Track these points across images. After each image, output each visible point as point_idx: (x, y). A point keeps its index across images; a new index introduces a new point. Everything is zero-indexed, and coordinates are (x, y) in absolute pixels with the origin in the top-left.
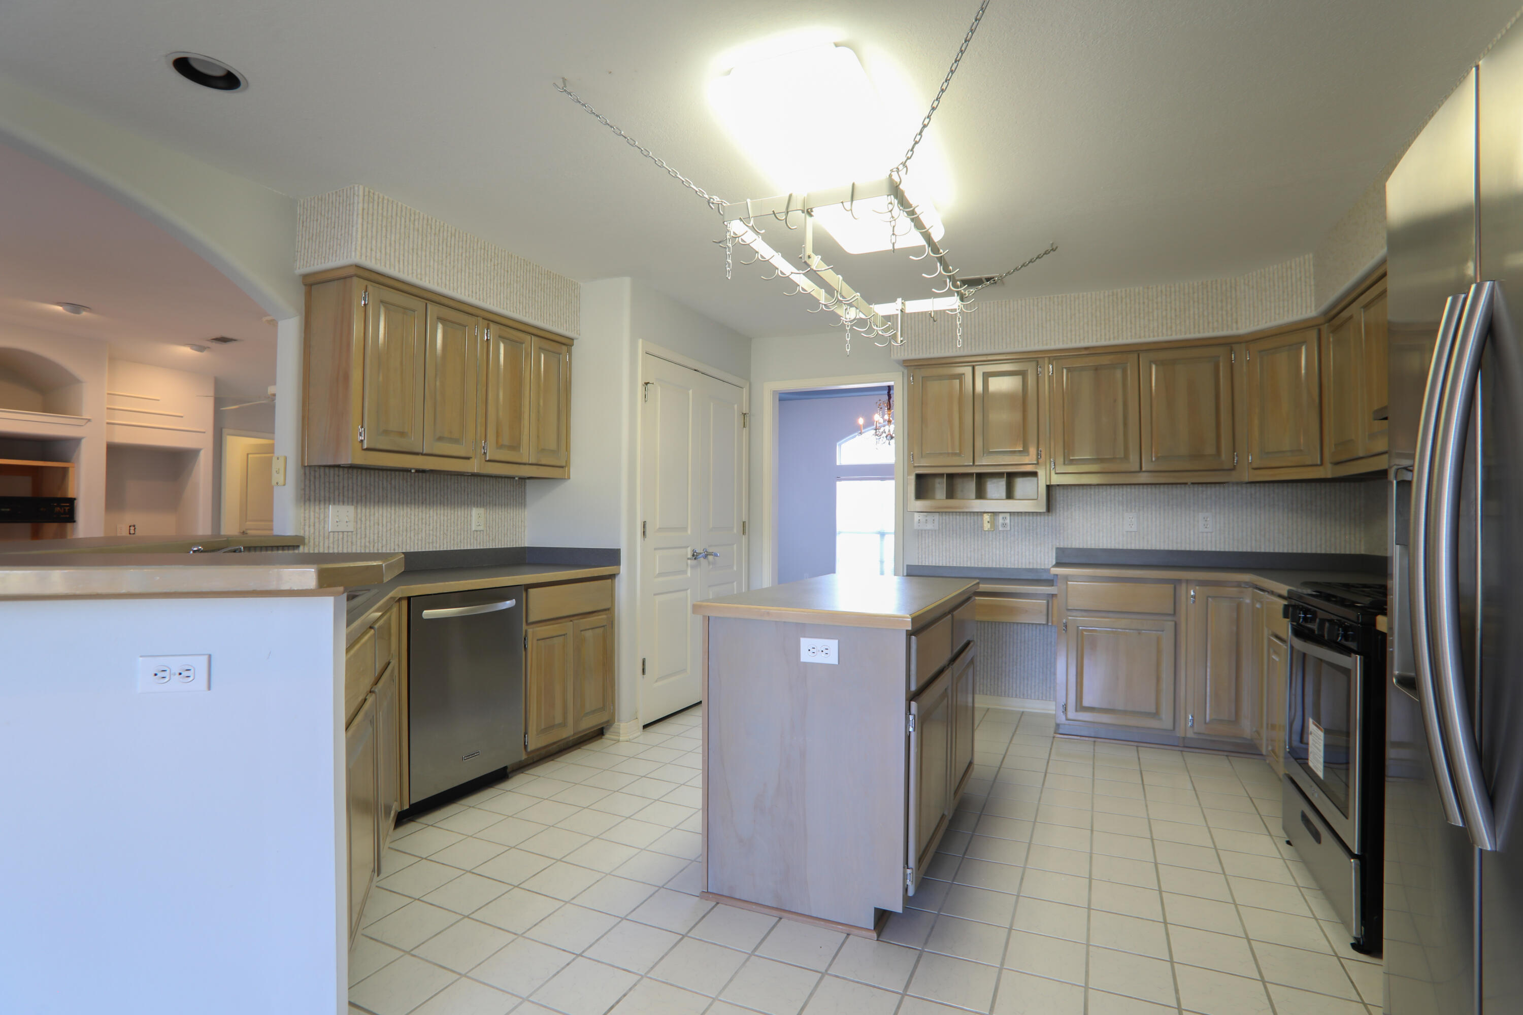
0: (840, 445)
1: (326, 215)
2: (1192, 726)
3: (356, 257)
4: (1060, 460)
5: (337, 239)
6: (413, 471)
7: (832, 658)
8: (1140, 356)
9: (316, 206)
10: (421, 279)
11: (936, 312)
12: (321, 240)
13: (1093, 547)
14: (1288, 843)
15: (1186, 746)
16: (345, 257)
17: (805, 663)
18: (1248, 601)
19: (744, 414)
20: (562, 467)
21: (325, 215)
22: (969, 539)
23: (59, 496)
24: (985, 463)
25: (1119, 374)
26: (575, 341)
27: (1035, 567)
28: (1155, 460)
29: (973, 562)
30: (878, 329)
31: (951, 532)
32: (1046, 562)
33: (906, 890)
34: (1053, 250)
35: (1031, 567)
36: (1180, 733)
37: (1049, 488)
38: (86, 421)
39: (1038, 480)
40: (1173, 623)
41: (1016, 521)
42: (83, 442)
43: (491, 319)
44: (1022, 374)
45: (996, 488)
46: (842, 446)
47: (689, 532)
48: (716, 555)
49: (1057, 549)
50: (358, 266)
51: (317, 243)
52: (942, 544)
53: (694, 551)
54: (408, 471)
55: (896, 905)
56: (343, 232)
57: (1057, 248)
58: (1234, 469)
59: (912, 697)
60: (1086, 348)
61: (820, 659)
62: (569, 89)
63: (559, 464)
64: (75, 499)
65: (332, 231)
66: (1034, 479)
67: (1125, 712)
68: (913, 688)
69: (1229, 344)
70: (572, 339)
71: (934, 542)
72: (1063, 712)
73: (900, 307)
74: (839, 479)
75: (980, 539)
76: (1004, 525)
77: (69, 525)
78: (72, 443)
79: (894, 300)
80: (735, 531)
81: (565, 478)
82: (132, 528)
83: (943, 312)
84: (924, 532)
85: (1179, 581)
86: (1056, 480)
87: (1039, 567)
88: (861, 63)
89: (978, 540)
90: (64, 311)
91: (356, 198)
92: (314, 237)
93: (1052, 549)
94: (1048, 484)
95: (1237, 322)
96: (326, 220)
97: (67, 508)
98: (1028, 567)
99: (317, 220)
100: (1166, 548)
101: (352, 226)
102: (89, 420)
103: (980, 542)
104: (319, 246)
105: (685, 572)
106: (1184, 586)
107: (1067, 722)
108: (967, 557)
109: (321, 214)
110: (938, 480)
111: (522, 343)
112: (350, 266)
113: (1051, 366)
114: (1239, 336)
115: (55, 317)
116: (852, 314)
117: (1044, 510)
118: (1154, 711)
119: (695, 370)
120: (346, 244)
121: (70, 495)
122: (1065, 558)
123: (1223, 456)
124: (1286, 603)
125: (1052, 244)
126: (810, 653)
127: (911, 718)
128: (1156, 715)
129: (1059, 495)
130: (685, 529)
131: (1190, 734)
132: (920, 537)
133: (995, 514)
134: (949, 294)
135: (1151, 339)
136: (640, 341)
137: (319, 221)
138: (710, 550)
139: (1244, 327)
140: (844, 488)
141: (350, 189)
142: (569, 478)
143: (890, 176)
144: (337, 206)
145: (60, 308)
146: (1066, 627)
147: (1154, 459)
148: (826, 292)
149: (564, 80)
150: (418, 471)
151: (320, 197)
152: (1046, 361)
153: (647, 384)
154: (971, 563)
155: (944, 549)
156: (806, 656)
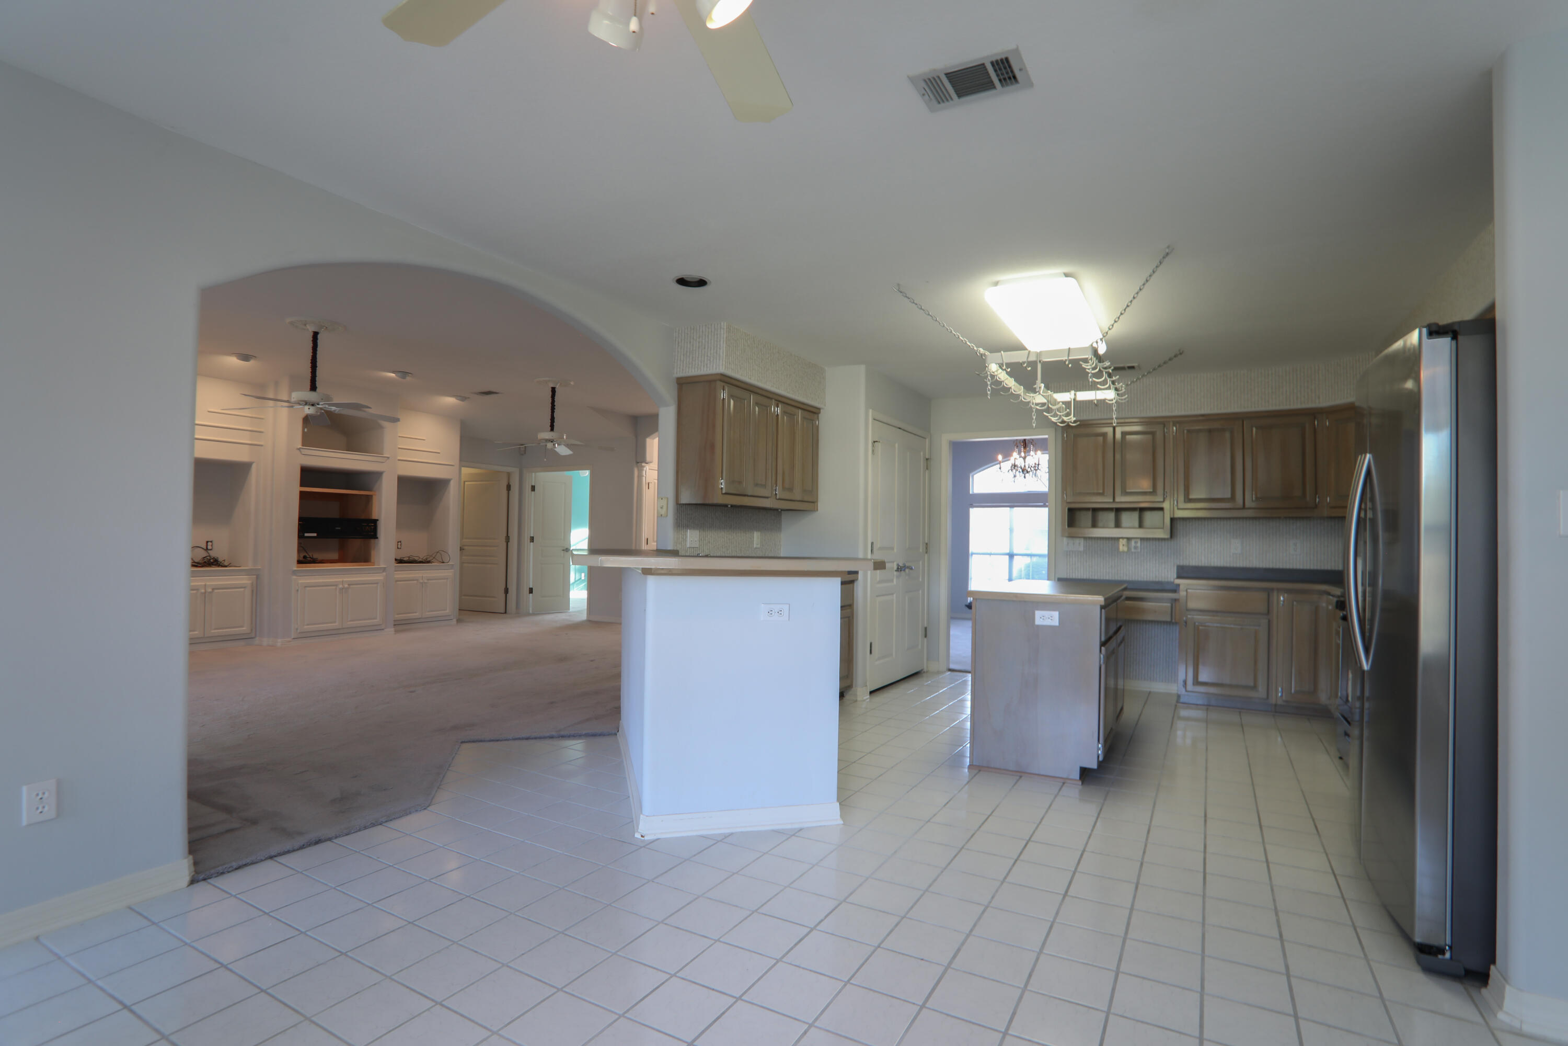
0: (973, 476)
1: (698, 339)
2: (1282, 696)
3: (722, 369)
4: (1181, 498)
5: (707, 356)
6: (729, 506)
7: (1056, 622)
8: (1245, 422)
9: (689, 333)
10: (750, 379)
11: (1098, 400)
12: (694, 356)
13: (1206, 565)
14: (1341, 758)
15: (1277, 711)
16: (714, 369)
17: (1038, 626)
18: (1324, 605)
19: (927, 459)
20: (813, 502)
21: (696, 339)
22: (1108, 559)
23: (363, 517)
24: (1122, 500)
25: (1227, 435)
26: (821, 410)
27: (1160, 580)
28: (1256, 500)
29: (1111, 575)
30: (1061, 414)
31: (1094, 553)
32: (1169, 576)
33: (1098, 757)
34: (1181, 354)
35: (1157, 580)
36: (1273, 701)
37: (1172, 520)
38: (386, 458)
39: (1164, 513)
40: (1267, 621)
41: (1146, 544)
42: (384, 476)
43: (780, 400)
44: (1153, 434)
45: (1129, 519)
46: (975, 476)
47: (895, 550)
48: (912, 569)
49: (1177, 566)
50: (722, 375)
51: (691, 357)
52: (1086, 563)
53: (898, 565)
54: (726, 506)
55: (1093, 765)
56: (712, 352)
57: (1183, 352)
58: (1316, 506)
59: (1103, 644)
60: (1203, 415)
61: (1048, 622)
62: (901, 290)
63: (810, 500)
64: (377, 520)
65: (703, 351)
66: (1160, 513)
67: (1230, 686)
68: (1103, 639)
69: (1313, 414)
70: (819, 409)
71: (1079, 559)
72: (1183, 686)
73: (1073, 397)
74: (973, 506)
75: (1117, 558)
76: (1136, 548)
77: (372, 541)
78: (378, 475)
79: (1069, 391)
80: (921, 551)
81: (815, 509)
82: (399, 543)
83: (1104, 400)
84: (1071, 552)
85: (1272, 590)
86: (1179, 514)
87: (1163, 580)
88: (1080, 287)
89: (1115, 559)
90: (397, 378)
91: (722, 331)
92: (688, 354)
93: (1173, 566)
94: (1172, 516)
95: (1319, 398)
96: (698, 343)
97: (372, 527)
98: (1154, 580)
99: (690, 342)
100: (1264, 566)
101: (720, 349)
102: (388, 458)
103: (1117, 560)
104: (692, 360)
105: (892, 581)
106: (1275, 593)
107: (1186, 693)
108: (1106, 572)
109: (693, 338)
110: (1083, 513)
111: (794, 415)
112: (717, 374)
113: (1175, 428)
115: (390, 380)
116: (1039, 399)
117: (1167, 536)
118: (1252, 684)
119: (900, 428)
120: (715, 361)
121: (374, 517)
122: (1184, 572)
123: (1308, 498)
124: (1338, 599)
125: (1180, 350)
126: (1041, 620)
127: (1102, 656)
128: (1254, 688)
129: (1180, 526)
130: (892, 549)
131: (1280, 702)
132: (1068, 557)
133: (1129, 539)
134: (1109, 388)
135: (1253, 409)
136: (871, 411)
137: (692, 343)
138: (907, 565)
139: (1324, 401)
140: (977, 515)
141: (718, 324)
142: (817, 510)
143: (1093, 343)
144: (707, 334)
145: (393, 375)
146: (1186, 623)
147: (1254, 499)
148: (1024, 388)
149: (899, 285)
150: (732, 506)
151: (692, 327)
152: (1171, 424)
153: (874, 442)
154: (1109, 577)
155: (1088, 566)
156: (1038, 621)
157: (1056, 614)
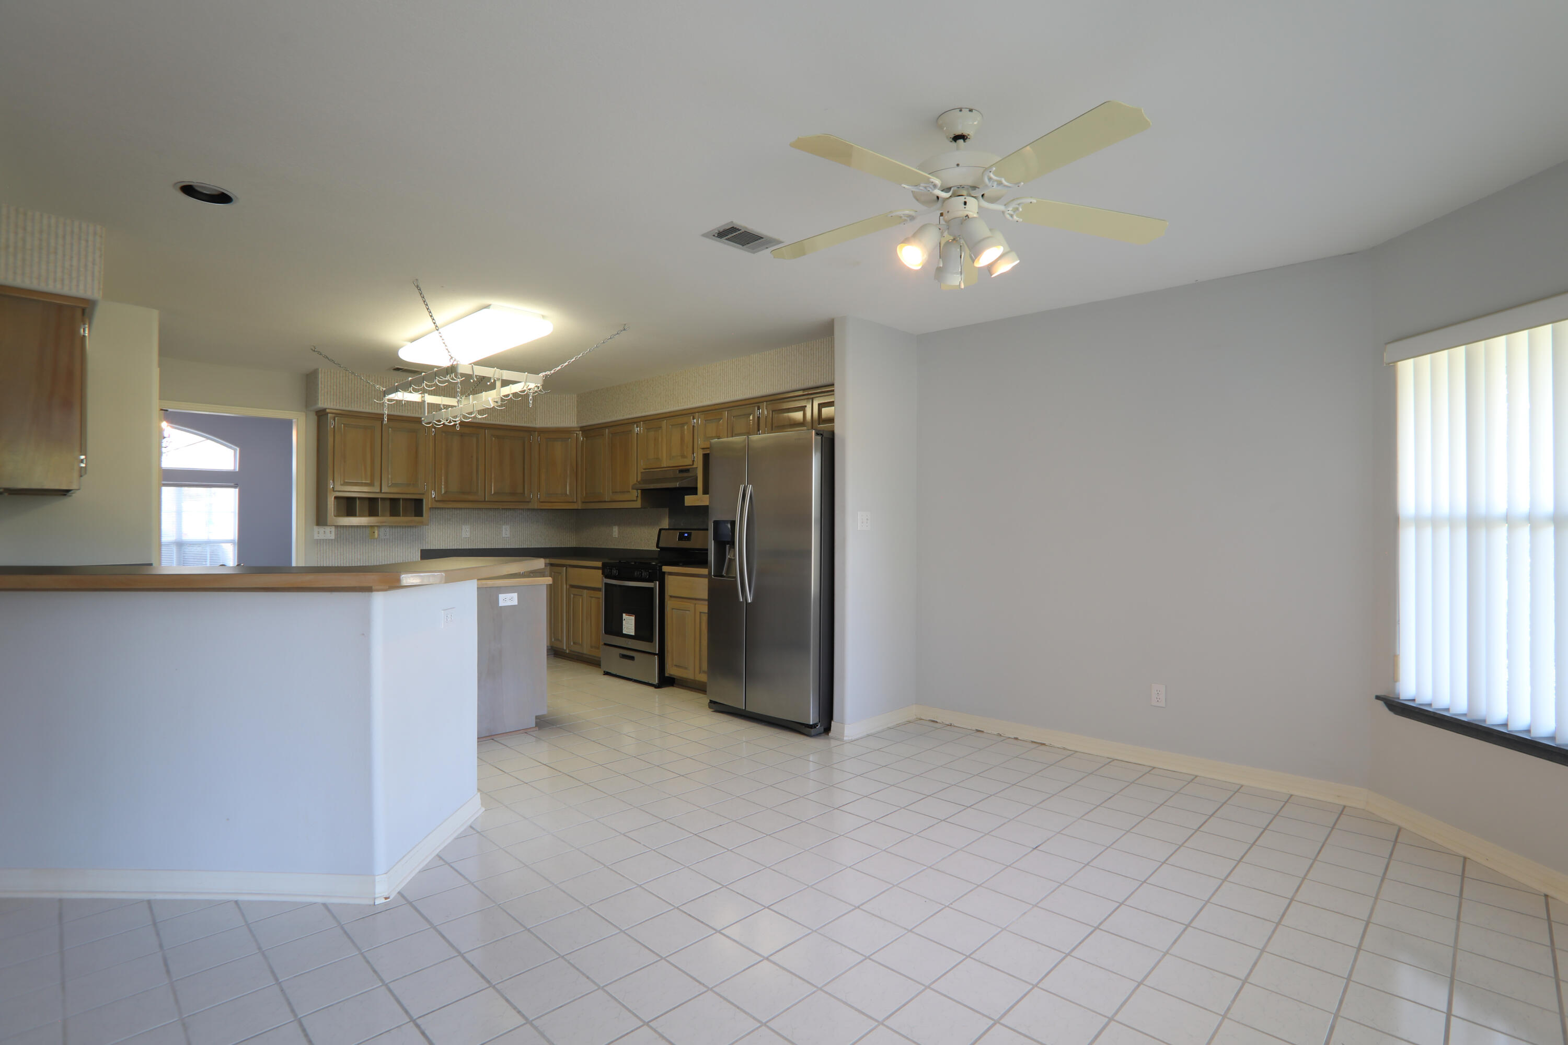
7: (515, 602)
13: (444, 548)
17: (502, 607)
22: (359, 546)
24: (388, 490)
28: (495, 493)
29: (361, 562)
31: (345, 541)
32: (414, 557)
37: (428, 510)
39: (423, 503)
41: (394, 531)
49: (422, 551)
52: (338, 550)
58: (530, 501)
61: (509, 603)
69: (529, 431)
71: (330, 548)
75: (367, 544)
84: (322, 541)
86: (435, 505)
89: (366, 546)
93: (418, 550)
94: (430, 506)
95: (535, 420)
100: (485, 548)
103: (367, 547)
108: (357, 559)
114: (535, 428)
123: (526, 494)
132: (319, 545)
133: (379, 527)
147: (492, 494)
154: (360, 563)
155: (339, 554)
156: (502, 603)
157: (515, 595)
